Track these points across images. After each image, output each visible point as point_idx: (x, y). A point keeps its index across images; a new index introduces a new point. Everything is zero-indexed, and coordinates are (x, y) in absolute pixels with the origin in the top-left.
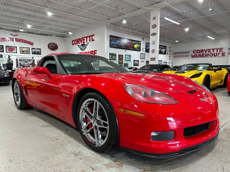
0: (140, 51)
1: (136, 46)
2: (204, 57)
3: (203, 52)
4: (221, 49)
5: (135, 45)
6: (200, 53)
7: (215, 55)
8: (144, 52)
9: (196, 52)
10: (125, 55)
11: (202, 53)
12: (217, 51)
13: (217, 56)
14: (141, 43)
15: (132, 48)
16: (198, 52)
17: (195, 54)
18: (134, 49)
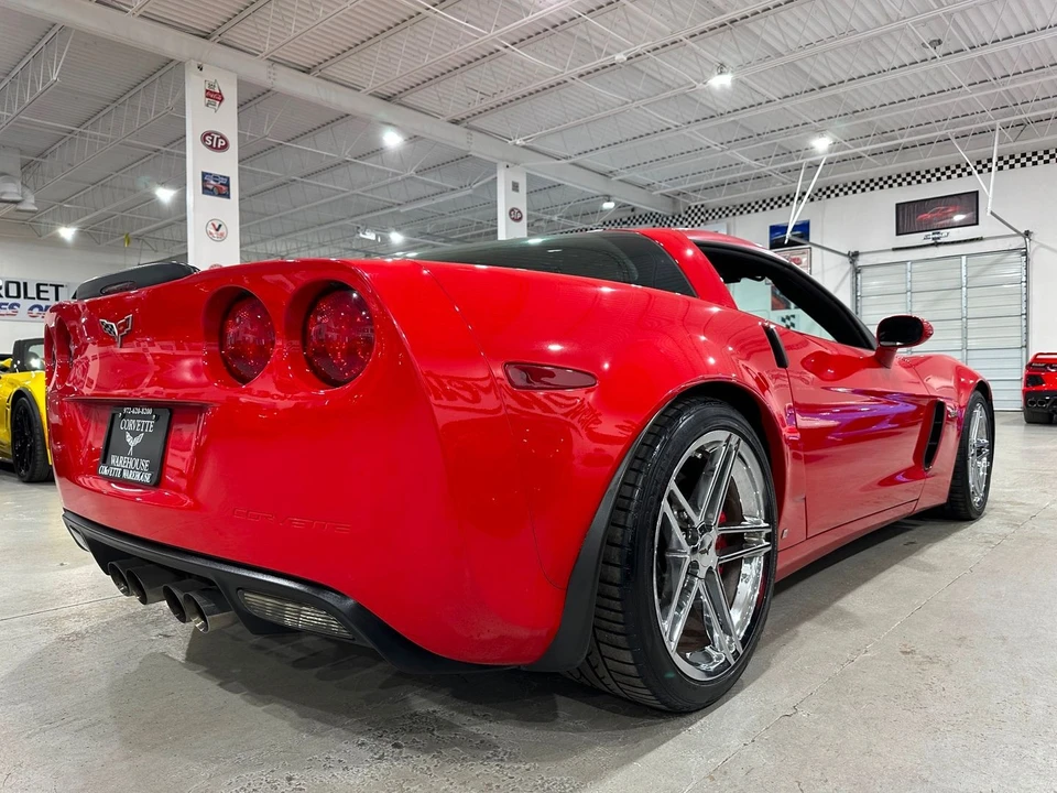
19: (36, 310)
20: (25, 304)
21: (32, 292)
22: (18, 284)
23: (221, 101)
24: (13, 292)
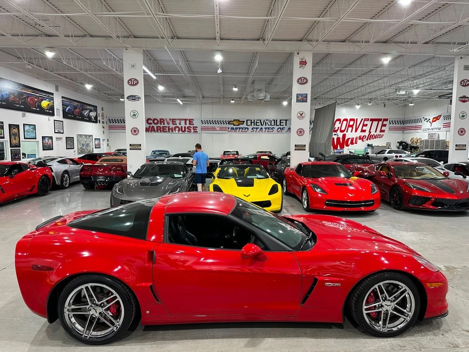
0: (53, 114)
1: (45, 104)
2: (166, 132)
3: (164, 124)
4: (191, 121)
5: (42, 100)
6: (159, 125)
7: (183, 130)
8: (61, 118)
9: (152, 122)
10: (24, 124)
11: (162, 125)
12: (186, 124)
13: (186, 132)
14: (55, 97)
15: (38, 109)
16: (156, 122)
17: (151, 125)
18: (42, 111)
19: (279, 129)
20: (276, 127)
21: (278, 124)
22: (274, 120)
23: (305, 64)
24: (273, 124)
